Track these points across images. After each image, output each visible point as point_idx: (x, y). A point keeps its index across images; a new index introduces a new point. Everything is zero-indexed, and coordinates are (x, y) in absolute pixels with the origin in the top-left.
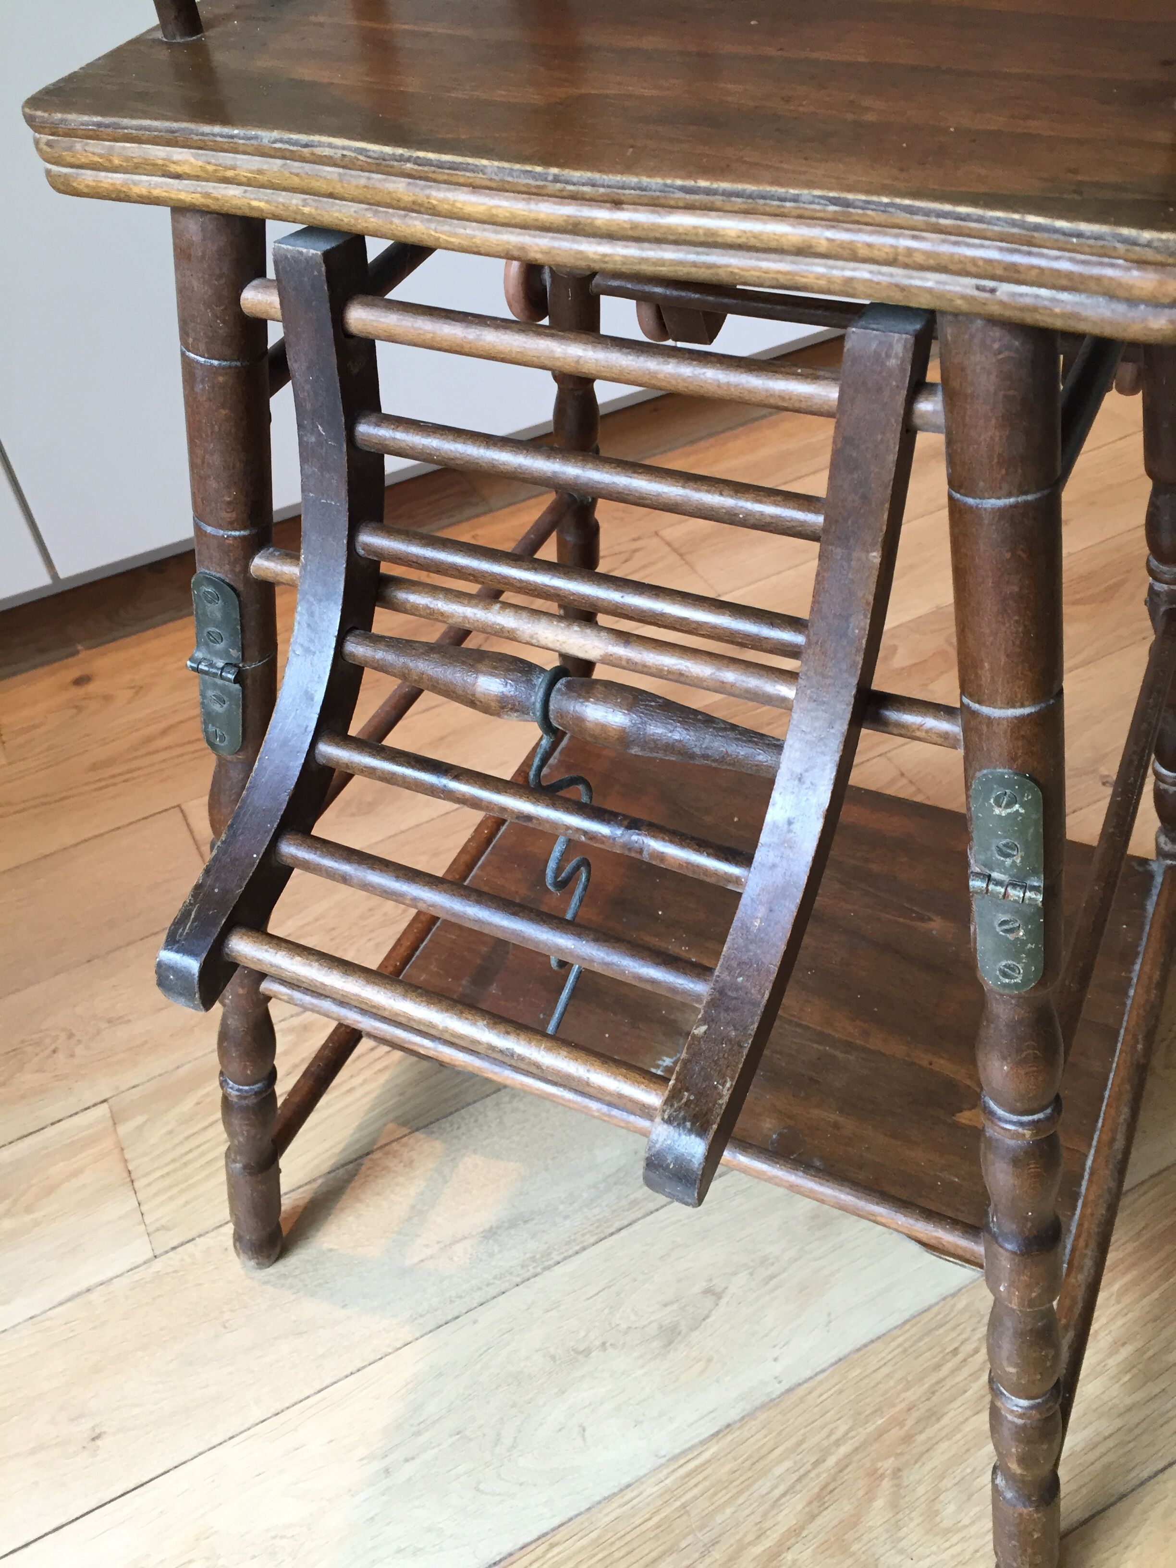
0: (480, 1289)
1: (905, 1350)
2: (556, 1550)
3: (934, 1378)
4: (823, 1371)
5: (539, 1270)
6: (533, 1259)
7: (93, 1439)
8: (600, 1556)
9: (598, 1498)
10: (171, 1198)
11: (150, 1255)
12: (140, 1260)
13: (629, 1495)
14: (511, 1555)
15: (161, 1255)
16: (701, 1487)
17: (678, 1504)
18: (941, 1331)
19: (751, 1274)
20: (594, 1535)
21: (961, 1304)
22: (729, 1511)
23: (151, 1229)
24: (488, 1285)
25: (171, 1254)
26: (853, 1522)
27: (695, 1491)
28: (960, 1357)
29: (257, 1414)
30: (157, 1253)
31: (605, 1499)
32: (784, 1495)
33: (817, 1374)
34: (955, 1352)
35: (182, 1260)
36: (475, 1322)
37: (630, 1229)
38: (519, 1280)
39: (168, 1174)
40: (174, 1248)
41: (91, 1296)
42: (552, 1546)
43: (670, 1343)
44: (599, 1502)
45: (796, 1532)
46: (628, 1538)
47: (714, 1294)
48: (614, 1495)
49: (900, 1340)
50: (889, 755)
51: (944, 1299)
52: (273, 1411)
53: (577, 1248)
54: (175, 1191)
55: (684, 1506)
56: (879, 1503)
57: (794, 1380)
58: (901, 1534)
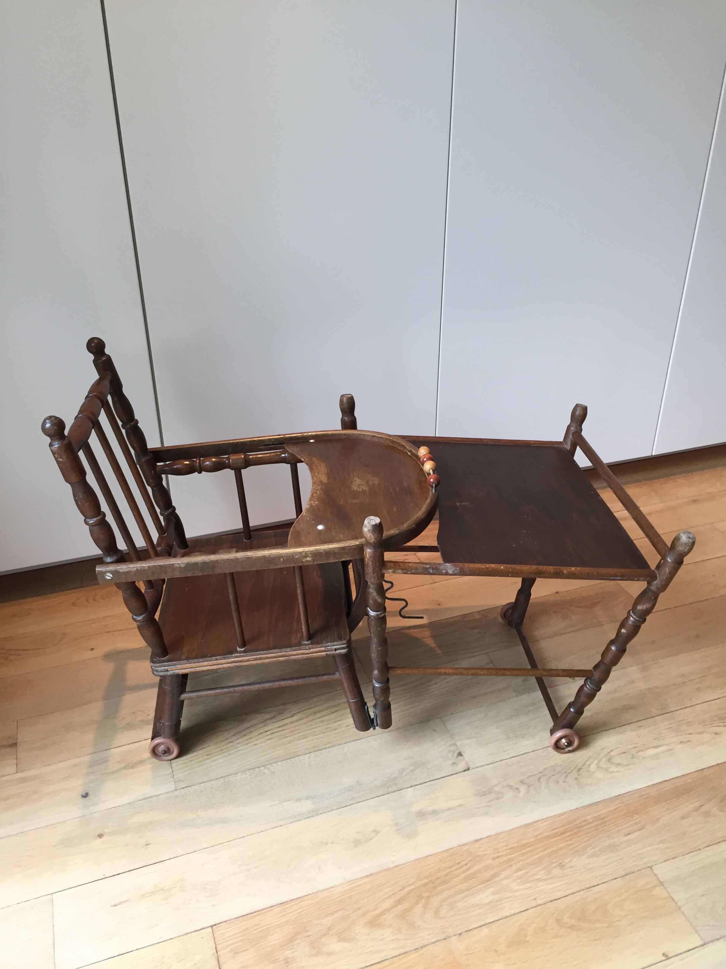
0: (291, 818)
1: (441, 860)
2: (303, 903)
3: (448, 871)
4: (409, 862)
5: (314, 815)
6: (313, 811)
7: (146, 845)
8: (318, 907)
9: (320, 889)
10: (185, 771)
11: (174, 789)
12: (171, 790)
13: (332, 890)
14: (287, 902)
15: (178, 790)
16: (357, 891)
17: (348, 895)
18: (455, 856)
19: (391, 828)
20: (316, 900)
21: (466, 848)
22: (366, 900)
23: (176, 780)
24: (295, 817)
25: (182, 790)
26: (409, 910)
27: (356, 892)
28: (460, 865)
29: (205, 845)
30: (177, 789)
31: (323, 890)
32: (386, 898)
33: (407, 863)
34: (459, 863)
35: (186, 792)
36: (288, 828)
37: (350, 807)
38: (306, 817)
39: (185, 763)
40: (183, 788)
41: (151, 799)
42: (302, 901)
43: (357, 845)
44: (321, 891)
45: (388, 910)
46: (329, 903)
47: (376, 832)
48: (327, 889)
49: (440, 857)
50: (488, 654)
51: (459, 846)
52: (211, 845)
53: (329, 810)
54: (186, 769)
55: (350, 896)
56: (420, 905)
57: (399, 863)
58: (425, 916)
